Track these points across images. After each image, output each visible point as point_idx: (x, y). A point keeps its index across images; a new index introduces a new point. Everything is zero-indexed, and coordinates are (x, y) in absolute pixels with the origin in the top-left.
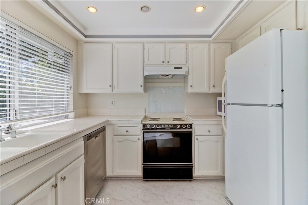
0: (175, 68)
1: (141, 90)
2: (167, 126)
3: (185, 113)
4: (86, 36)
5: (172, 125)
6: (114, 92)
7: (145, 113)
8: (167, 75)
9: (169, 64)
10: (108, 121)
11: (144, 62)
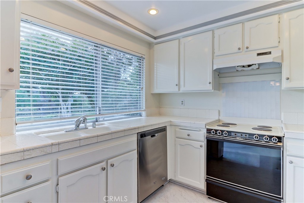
0: (259, 54)
1: (210, 87)
2: (244, 135)
3: (282, 119)
4: (155, 38)
5: (247, 135)
6: (181, 92)
7: (219, 116)
8: (249, 66)
9: (248, 50)
10: (171, 121)
11: (213, 53)
